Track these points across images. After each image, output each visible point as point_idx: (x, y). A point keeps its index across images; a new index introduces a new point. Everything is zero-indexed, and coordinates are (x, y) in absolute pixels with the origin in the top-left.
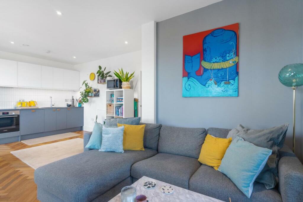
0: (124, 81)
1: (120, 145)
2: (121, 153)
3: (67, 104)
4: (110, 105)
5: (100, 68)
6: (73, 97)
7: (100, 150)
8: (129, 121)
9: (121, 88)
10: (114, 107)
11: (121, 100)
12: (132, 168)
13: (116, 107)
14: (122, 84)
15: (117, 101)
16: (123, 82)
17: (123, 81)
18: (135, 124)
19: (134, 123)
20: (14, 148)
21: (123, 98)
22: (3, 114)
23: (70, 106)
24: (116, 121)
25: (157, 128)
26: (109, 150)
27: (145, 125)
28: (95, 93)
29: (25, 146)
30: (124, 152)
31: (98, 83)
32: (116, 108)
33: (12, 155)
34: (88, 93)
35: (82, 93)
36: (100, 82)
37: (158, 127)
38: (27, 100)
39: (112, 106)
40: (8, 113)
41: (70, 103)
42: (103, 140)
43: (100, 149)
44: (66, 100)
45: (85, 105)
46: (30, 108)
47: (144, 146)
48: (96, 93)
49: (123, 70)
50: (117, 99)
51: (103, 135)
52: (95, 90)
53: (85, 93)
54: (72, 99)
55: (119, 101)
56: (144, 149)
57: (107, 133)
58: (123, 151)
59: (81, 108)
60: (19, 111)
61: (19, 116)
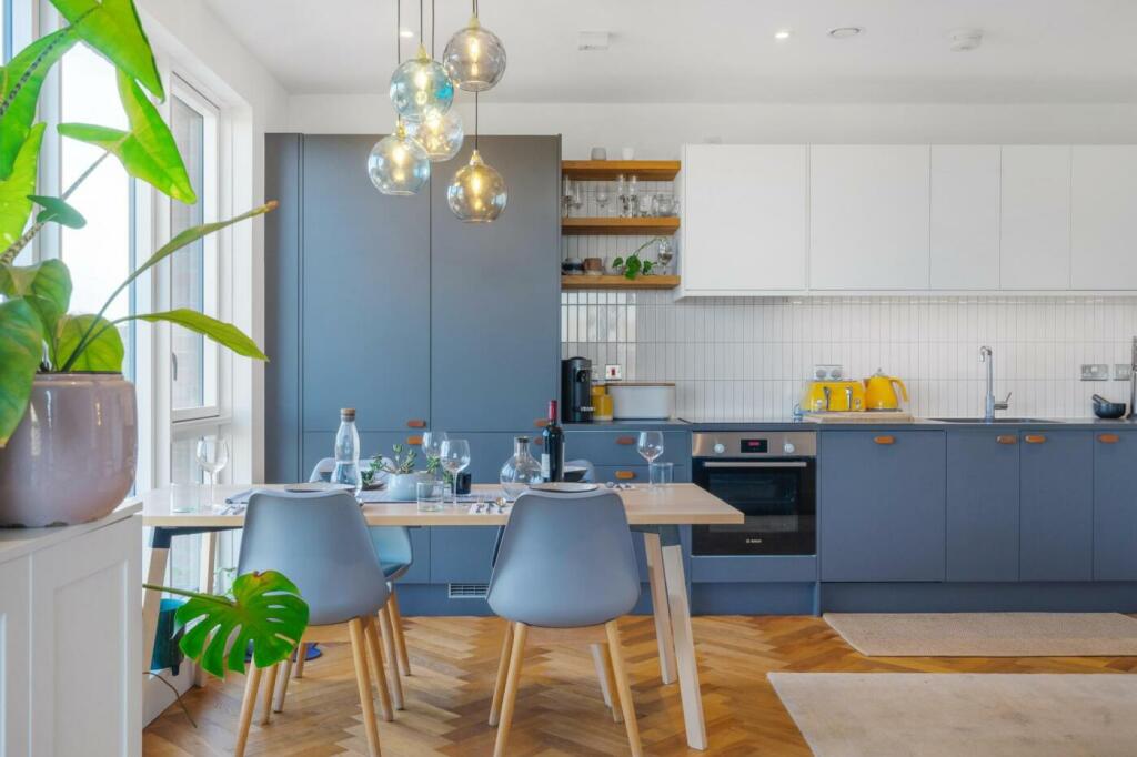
22: (746, 446)
23: (1117, 412)
29: (836, 656)
33: (771, 693)
38: (856, 371)
40: (763, 446)
41: (1118, 392)
44: (1085, 368)
46: (871, 418)
54: (1130, 360)
60: (812, 436)
61: (811, 462)
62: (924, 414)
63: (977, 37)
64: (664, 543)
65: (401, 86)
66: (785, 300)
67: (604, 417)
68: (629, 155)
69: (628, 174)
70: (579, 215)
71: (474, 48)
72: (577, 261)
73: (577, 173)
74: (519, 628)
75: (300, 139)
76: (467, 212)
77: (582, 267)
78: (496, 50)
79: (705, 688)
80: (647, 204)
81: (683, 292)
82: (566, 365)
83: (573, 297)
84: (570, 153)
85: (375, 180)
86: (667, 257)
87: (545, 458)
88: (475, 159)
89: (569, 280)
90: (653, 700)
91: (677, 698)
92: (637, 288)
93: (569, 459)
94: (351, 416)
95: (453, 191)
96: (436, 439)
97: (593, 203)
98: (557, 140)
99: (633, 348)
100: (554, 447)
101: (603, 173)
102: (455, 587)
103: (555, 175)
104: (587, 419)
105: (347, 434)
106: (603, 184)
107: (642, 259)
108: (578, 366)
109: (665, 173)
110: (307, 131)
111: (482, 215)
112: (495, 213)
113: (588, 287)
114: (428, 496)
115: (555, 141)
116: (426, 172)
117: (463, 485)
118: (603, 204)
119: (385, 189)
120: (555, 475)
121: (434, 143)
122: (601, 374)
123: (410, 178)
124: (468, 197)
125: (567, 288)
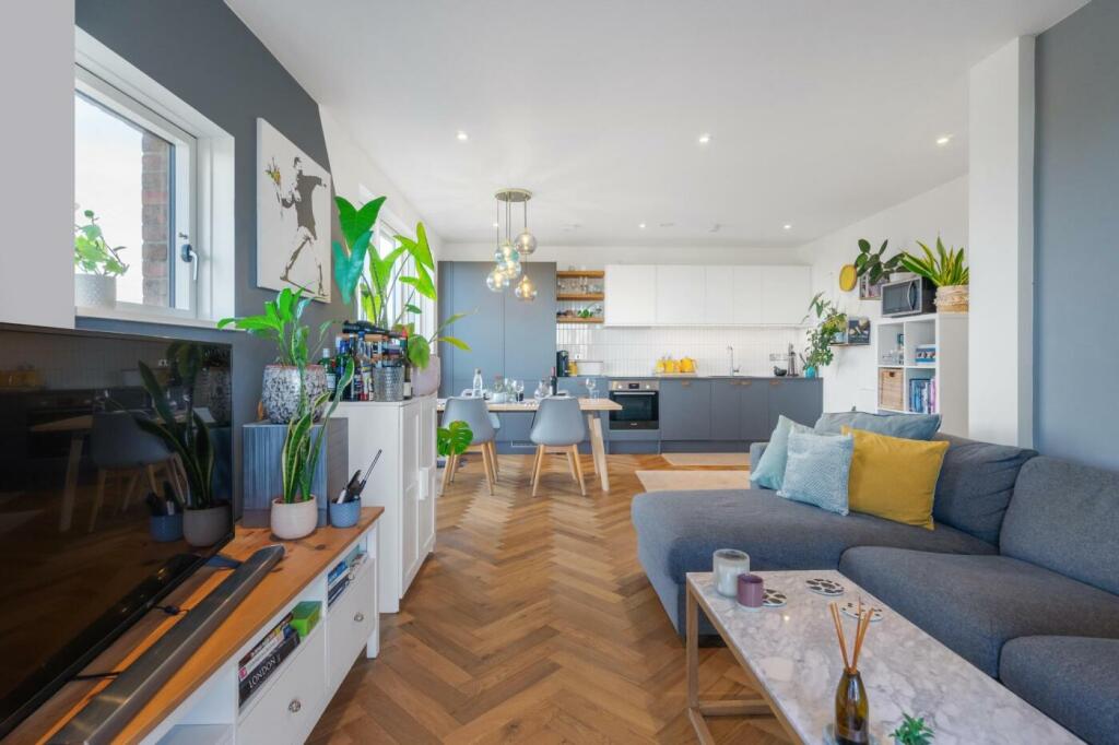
0: (945, 284)
1: (834, 490)
2: (837, 513)
3: (776, 368)
4: (892, 375)
5: (864, 245)
6: (792, 347)
7: (779, 493)
8: (890, 425)
9: (931, 308)
10: (902, 378)
11: (929, 354)
12: (843, 557)
13: (911, 380)
14: (937, 294)
15: (917, 360)
16: (939, 289)
17: (939, 284)
18: (913, 438)
19: (911, 434)
20: (645, 466)
21: (937, 346)
22: (631, 386)
23: (783, 373)
24: (851, 420)
25: (1007, 463)
26: (801, 497)
27: (947, 443)
28: (852, 332)
29: (665, 466)
30: (848, 515)
31: (862, 296)
32: (913, 382)
33: (636, 476)
34: (831, 334)
35: (813, 336)
36: (870, 293)
37: (1010, 459)
38: (677, 357)
39: (898, 374)
40: (637, 386)
41: (784, 365)
42: (787, 467)
43: (780, 489)
44: (771, 355)
45: (825, 371)
46: (683, 375)
47: (933, 514)
48: (856, 333)
49: (943, 242)
50: (918, 350)
51: (789, 454)
52: (853, 324)
53: (823, 334)
54: (787, 352)
55: (925, 360)
56: (931, 526)
57: (798, 450)
58: (846, 511)
59: (816, 382)
60: (657, 383)
61: (657, 393)
62: (701, 374)
63: (718, 227)
64: (595, 417)
65: (500, 254)
66: (649, 328)
67: (574, 375)
68: (584, 269)
69: (584, 276)
70: (564, 293)
71: (526, 240)
72: (563, 311)
73: (562, 276)
74: (542, 447)
75: (452, 263)
76: (522, 299)
77: (565, 314)
78: (534, 240)
79: (609, 475)
80: (592, 288)
81: (607, 323)
82: (559, 354)
83: (561, 326)
84: (561, 268)
85: (490, 286)
86: (600, 310)
87: (551, 388)
88: (525, 278)
89: (560, 319)
90: (591, 478)
91: (600, 478)
92: (587, 322)
93: (560, 389)
94: (479, 372)
95: (517, 290)
96: (510, 381)
97: (569, 288)
98: (555, 264)
99: (586, 347)
100: (554, 384)
101: (573, 275)
102: (514, 442)
103: (554, 276)
104: (567, 375)
105: (478, 379)
106: (574, 280)
107: (589, 311)
108: (563, 355)
109: (599, 276)
110: (454, 260)
111: (527, 299)
112: (533, 298)
113: (567, 322)
114: (508, 402)
115: (554, 264)
116: (508, 284)
117: (521, 397)
118: (573, 288)
119: (493, 289)
120: (555, 394)
121: (510, 272)
122: (572, 358)
123: (502, 286)
124: (523, 293)
125: (559, 322)
